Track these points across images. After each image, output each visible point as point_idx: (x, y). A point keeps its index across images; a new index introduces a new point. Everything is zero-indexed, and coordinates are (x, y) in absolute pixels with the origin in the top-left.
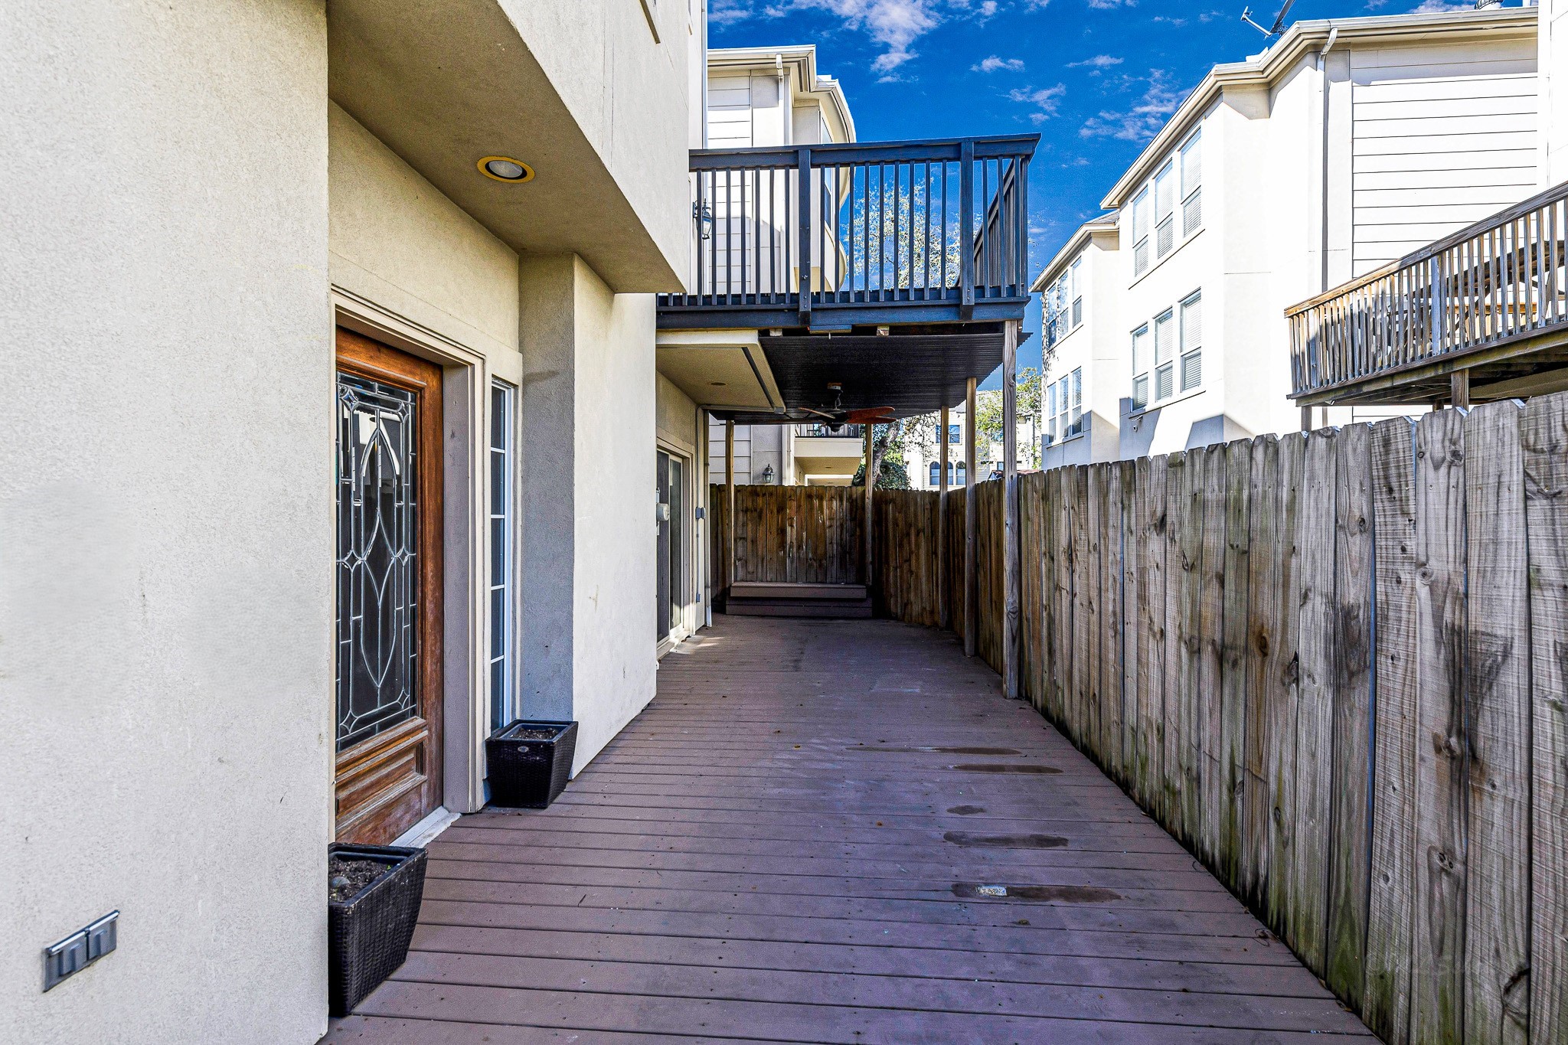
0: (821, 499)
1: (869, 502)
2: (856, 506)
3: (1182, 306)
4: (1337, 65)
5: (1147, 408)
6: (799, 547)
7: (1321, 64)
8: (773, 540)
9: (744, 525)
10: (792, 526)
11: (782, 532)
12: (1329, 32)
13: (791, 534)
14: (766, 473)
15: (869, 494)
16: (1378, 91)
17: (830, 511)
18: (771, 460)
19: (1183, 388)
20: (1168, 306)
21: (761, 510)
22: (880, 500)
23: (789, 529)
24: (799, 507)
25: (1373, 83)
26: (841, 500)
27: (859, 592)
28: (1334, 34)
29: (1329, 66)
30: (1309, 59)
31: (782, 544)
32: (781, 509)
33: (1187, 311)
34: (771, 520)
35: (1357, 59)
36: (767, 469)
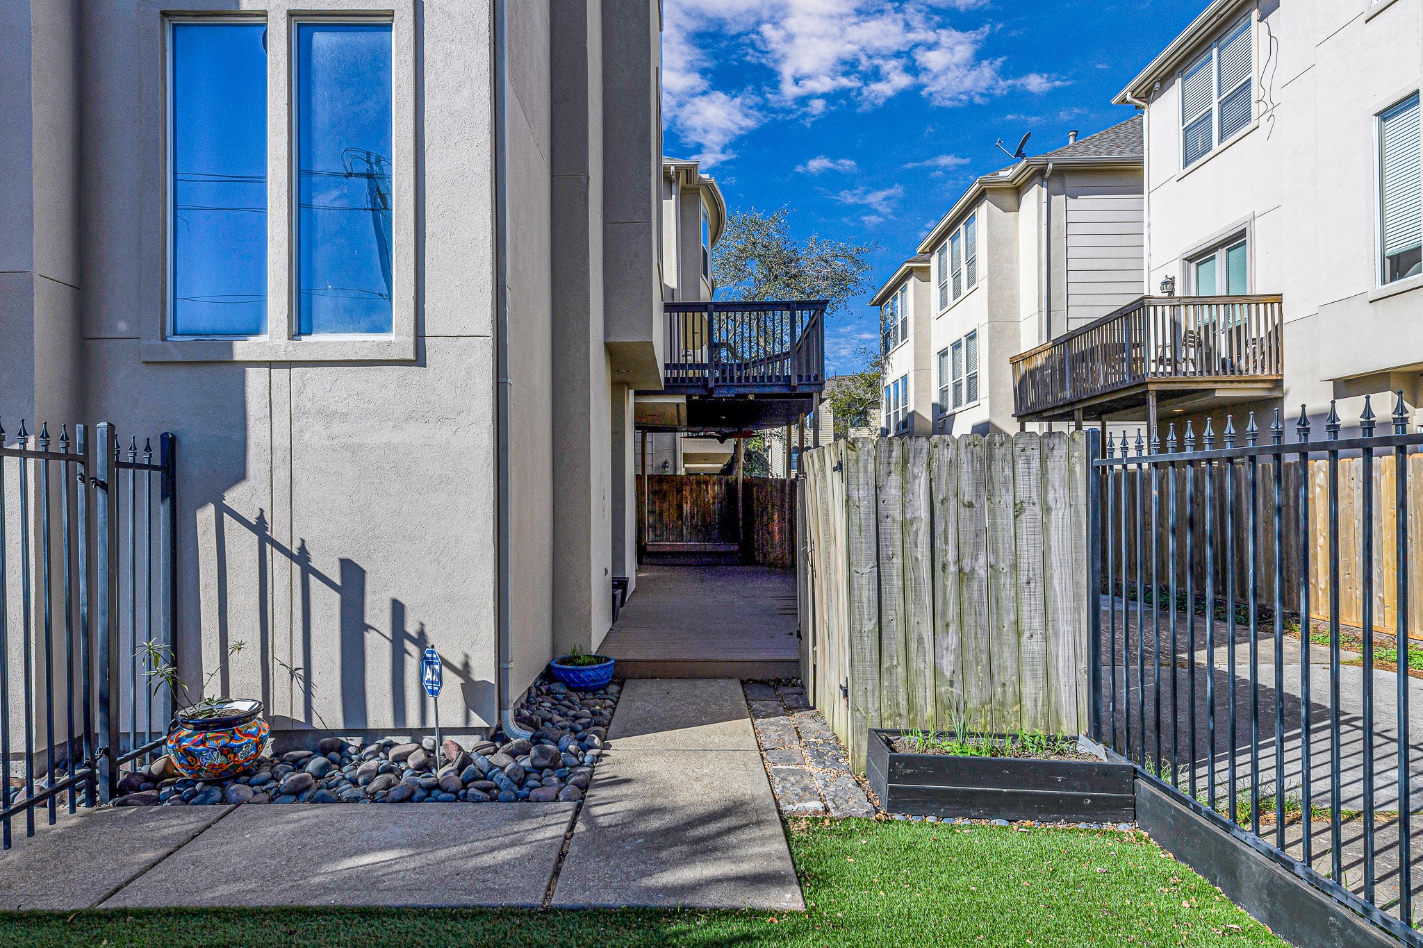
0: (706, 483)
1: (740, 486)
2: (731, 489)
3: (967, 340)
4: (1056, 186)
5: (948, 413)
6: (692, 517)
7: (1045, 183)
8: (674, 513)
9: (654, 503)
10: (687, 503)
11: (680, 507)
12: (1048, 164)
13: (687, 508)
14: (665, 465)
15: (740, 481)
16: (1083, 202)
17: (714, 491)
18: (667, 457)
19: (969, 401)
20: (958, 339)
21: (665, 492)
22: (748, 485)
23: (685, 505)
24: (691, 490)
25: (1079, 197)
26: (721, 484)
27: (734, 548)
28: (1050, 166)
29: (1051, 184)
30: (1038, 179)
31: (680, 516)
32: (679, 491)
33: (971, 343)
34: (673, 499)
35: (1070, 182)
36: (666, 463)
